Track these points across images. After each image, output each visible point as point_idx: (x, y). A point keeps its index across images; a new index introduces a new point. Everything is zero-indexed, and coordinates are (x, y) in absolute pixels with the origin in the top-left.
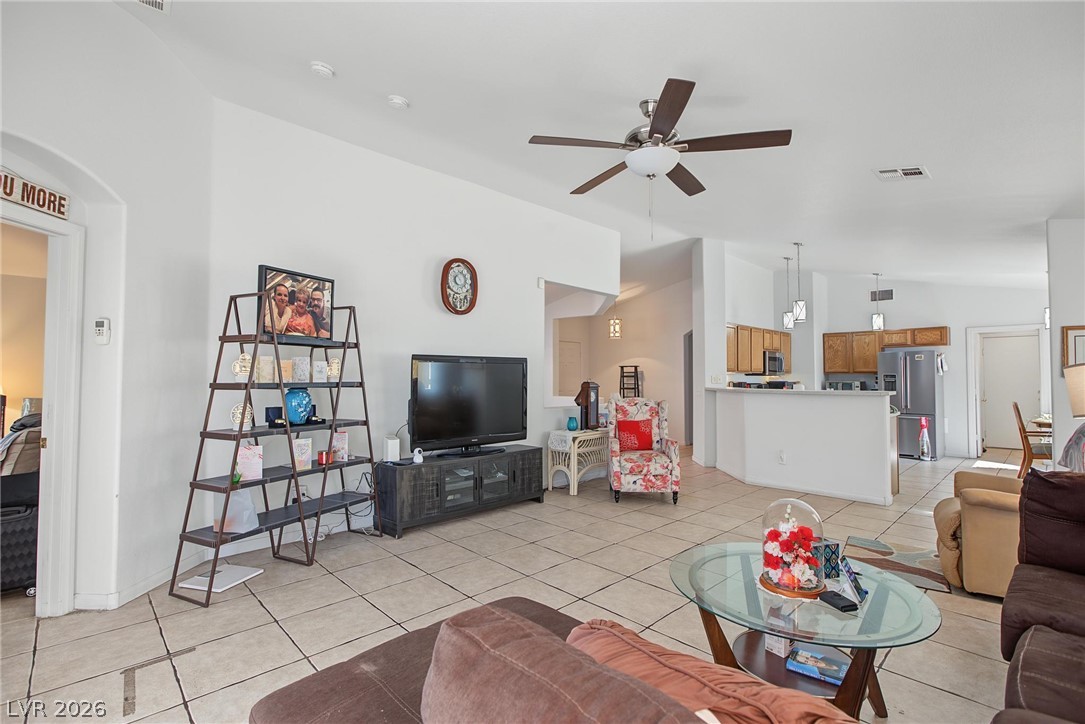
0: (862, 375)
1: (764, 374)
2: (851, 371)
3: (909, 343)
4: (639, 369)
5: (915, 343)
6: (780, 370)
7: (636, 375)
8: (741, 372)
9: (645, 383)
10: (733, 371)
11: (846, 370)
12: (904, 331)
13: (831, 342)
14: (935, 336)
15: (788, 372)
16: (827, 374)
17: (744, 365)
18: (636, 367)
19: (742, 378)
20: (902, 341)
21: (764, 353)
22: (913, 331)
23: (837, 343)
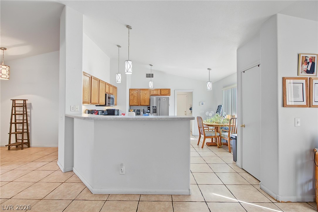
0: (143, 106)
1: (105, 105)
2: (139, 105)
3: (159, 94)
4: (27, 102)
5: (161, 95)
6: (113, 104)
7: (24, 106)
8: (93, 104)
9: (32, 111)
10: (89, 103)
11: (138, 105)
12: (157, 90)
13: (132, 92)
14: (167, 92)
15: (116, 105)
16: (130, 106)
17: (95, 100)
18: (25, 101)
19: (93, 107)
20: (157, 93)
21: (106, 94)
22: (161, 90)
23: (135, 93)
